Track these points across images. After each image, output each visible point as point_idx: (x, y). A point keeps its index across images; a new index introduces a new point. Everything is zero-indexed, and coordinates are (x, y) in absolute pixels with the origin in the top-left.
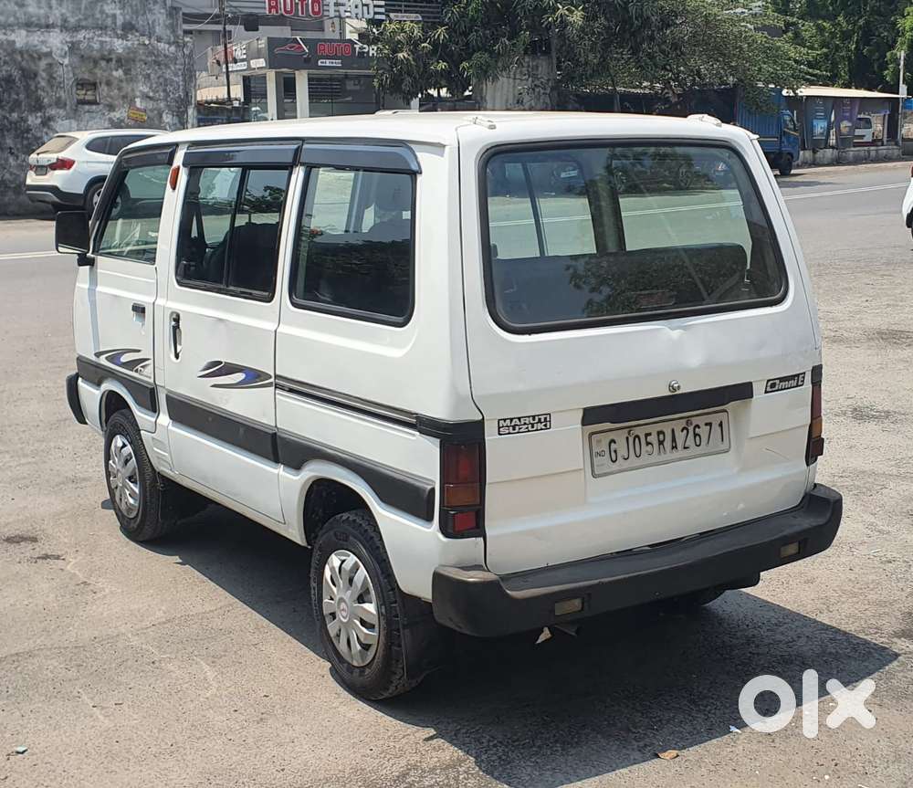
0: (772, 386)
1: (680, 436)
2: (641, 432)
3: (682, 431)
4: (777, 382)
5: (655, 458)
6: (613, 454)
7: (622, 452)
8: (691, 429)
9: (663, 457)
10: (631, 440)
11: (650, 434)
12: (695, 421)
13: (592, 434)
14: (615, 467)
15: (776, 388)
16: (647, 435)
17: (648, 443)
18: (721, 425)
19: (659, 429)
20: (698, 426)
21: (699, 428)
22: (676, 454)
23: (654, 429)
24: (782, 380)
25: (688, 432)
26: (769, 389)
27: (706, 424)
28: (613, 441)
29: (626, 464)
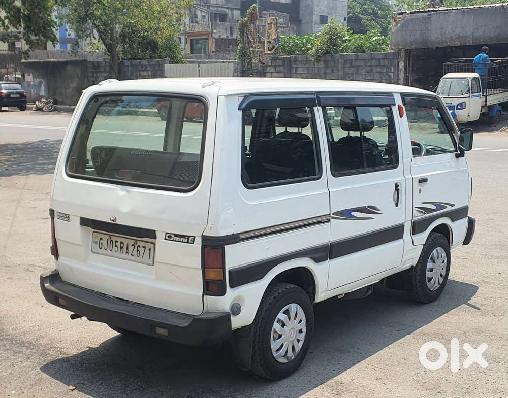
0: (169, 237)
1: (131, 248)
2: (114, 239)
3: (132, 246)
4: (173, 236)
5: (118, 254)
6: (101, 245)
7: (105, 245)
8: (136, 246)
9: (121, 255)
10: (109, 241)
11: (117, 242)
12: (139, 243)
13: (94, 232)
14: (100, 251)
15: (172, 239)
16: (116, 242)
17: (116, 246)
18: (150, 250)
19: (122, 241)
20: (139, 246)
21: (140, 247)
22: (127, 256)
23: (120, 240)
24: (176, 235)
25: (135, 247)
26: (167, 238)
27: (143, 247)
28: (101, 239)
29: (105, 252)
